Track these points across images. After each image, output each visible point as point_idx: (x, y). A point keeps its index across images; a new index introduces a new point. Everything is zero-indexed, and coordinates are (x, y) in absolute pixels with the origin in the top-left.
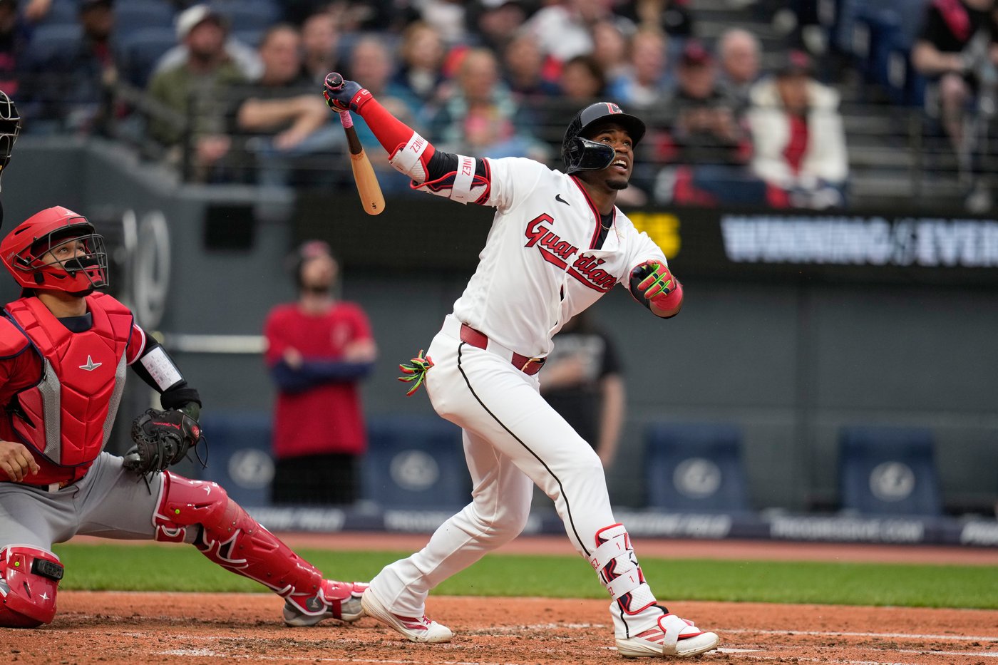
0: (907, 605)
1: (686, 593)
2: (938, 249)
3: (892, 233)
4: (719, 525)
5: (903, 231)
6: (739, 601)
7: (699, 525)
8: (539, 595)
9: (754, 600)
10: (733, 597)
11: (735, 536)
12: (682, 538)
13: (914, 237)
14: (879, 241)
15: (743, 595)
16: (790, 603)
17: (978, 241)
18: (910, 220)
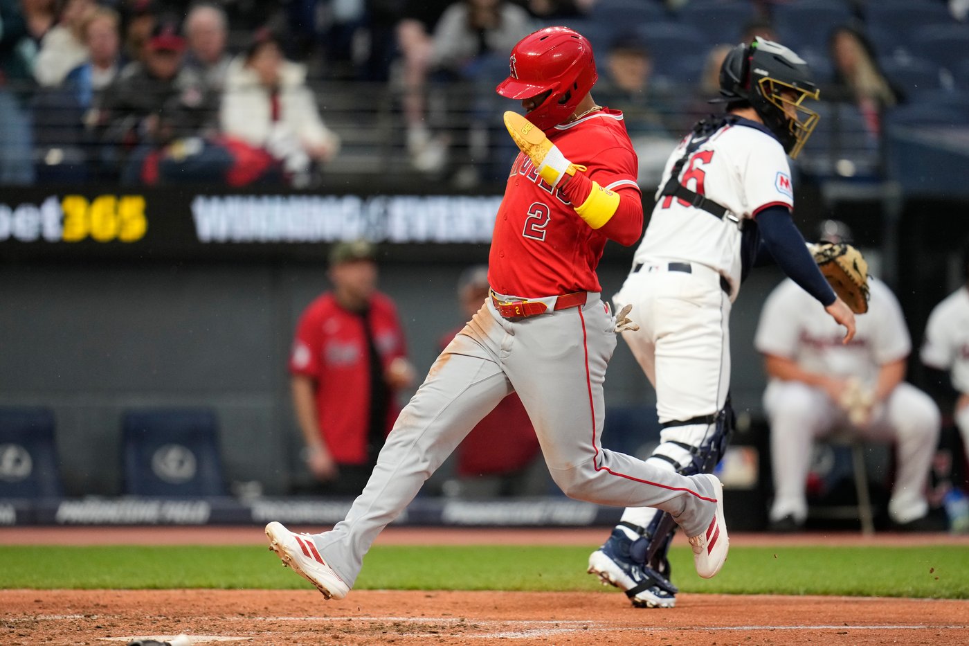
0: (401, 588)
1: (175, 581)
2: (410, 226)
3: (363, 210)
4: (199, 511)
5: (375, 207)
6: (230, 588)
7: (178, 511)
8: (26, 587)
9: (245, 587)
10: (223, 584)
11: (216, 521)
12: (164, 524)
13: (386, 213)
14: (350, 218)
15: (234, 581)
16: (281, 589)
17: (450, 218)
18: (383, 198)
